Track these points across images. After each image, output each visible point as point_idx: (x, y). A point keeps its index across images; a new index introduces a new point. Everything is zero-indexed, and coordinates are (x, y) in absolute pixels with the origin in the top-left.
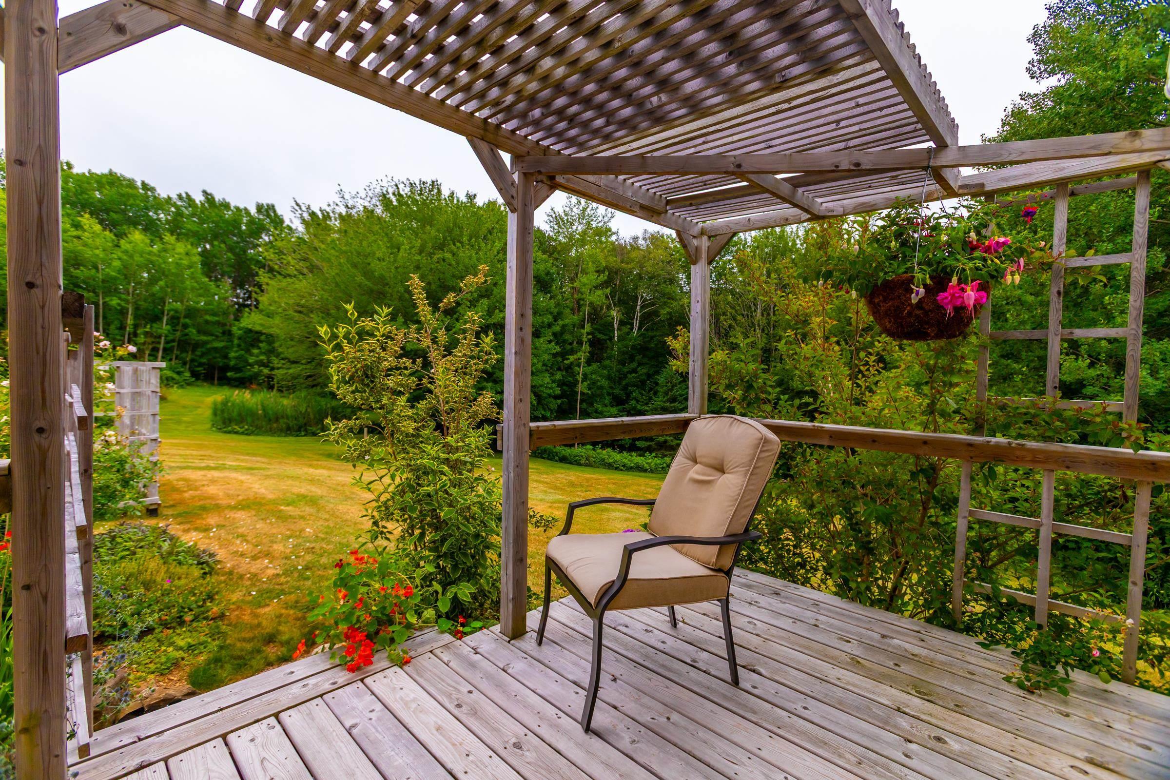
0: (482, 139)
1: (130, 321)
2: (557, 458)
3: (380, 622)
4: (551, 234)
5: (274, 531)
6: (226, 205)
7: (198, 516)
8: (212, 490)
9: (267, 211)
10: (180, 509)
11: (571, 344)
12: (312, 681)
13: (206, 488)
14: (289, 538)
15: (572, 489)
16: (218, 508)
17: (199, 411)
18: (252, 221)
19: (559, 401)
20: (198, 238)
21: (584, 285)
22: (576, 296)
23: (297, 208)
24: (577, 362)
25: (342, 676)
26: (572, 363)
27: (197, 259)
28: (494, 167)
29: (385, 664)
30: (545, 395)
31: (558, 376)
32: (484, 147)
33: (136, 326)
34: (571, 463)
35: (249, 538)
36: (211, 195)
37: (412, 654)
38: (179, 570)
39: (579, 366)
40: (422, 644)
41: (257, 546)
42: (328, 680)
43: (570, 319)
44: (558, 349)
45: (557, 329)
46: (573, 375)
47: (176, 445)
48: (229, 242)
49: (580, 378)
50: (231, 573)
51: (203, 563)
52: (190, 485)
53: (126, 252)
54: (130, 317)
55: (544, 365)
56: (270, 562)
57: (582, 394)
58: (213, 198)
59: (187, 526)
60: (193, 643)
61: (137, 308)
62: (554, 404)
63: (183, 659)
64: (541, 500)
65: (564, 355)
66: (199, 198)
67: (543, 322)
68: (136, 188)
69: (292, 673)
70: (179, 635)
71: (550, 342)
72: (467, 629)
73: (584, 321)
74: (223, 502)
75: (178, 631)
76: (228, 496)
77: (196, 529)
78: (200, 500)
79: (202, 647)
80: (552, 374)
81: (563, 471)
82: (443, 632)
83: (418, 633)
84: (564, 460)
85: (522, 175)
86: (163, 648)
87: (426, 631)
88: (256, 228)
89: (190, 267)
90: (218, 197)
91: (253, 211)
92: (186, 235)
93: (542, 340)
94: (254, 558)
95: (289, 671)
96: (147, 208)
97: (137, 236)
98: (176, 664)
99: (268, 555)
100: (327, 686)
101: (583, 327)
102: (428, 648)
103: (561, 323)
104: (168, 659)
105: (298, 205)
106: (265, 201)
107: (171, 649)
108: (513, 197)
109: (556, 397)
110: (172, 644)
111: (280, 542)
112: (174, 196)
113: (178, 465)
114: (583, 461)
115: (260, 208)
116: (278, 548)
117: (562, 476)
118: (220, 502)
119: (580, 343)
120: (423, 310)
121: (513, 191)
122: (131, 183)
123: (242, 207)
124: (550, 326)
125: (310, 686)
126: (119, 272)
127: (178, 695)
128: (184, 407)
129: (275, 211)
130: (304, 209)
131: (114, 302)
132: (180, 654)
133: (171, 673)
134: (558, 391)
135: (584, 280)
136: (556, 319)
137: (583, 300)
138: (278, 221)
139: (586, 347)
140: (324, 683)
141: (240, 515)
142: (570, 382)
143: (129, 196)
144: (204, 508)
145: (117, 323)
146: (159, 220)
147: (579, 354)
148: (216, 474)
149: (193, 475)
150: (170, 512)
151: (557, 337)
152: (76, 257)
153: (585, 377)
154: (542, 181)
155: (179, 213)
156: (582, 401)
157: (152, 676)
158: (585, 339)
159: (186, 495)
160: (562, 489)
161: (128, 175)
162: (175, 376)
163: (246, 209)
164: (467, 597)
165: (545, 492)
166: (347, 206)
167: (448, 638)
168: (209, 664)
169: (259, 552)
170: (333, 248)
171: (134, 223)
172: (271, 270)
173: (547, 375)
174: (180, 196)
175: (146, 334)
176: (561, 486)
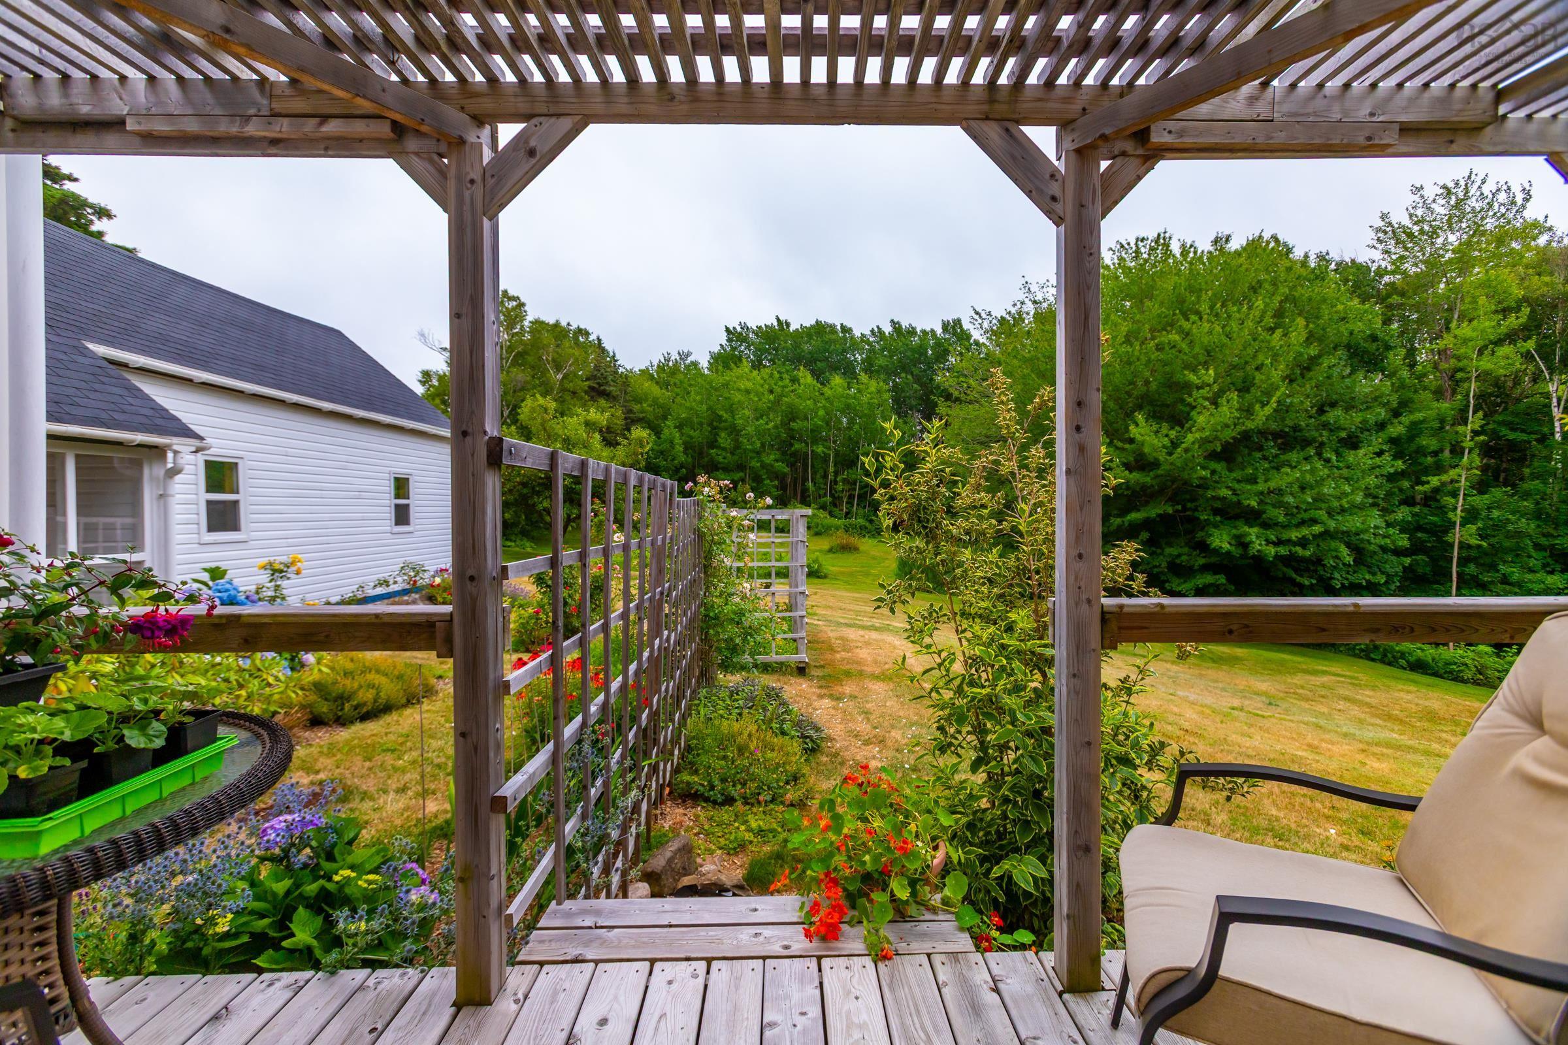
0: (987, 118)
1: (831, 469)
2: (1402, 662)
3: (867, 877)
4: (1383, 264)
5: (901, 713)
6: (912, 331)
7: (839, 681)
8: (863, 654)
9: (953, 328)
10: (826, 671)
11: (1435, 454)
12: (767, 932)
13: (858, 650)
14: (912, 724)
15: (1426, 725)
16: (861, 674)
17: (887, 563)
18: (938, 343)
19: (1407, 561)
20: (889, 372)
21: (1465, 341)
22: (1444, 366)
23: (976, 317)
24: (1450, 488)
25: (799, 943)
26: (1436, 490)
27: (887, 396)
28: (1013, 157)
29: (858, 946)
30: (1372, 548)
31: (1403, 513)
32: (993, 131)
33: (836, 473)
34: (1436, 674)
35: (872, 717)
36: (898, 323)
37: (902, 947)
38: (778, 741)
39: (1454, 495)
40: (924, 936)
41: (876, 728)
42: (780, 938)
43: (1431, 409)
44: (1400, 465)
45: (1397, 429)
46: (1442, 510)
47: (857, 599)
48: (916, 371)
49: (1457, 516)
50: (836, 755)
51: (807, 737)
52: (845, 642)
53: (827, 399)
54: (831, 464)
55: (1366, 496)
56: (880, 752)
57: (1463, 546)
58: (900, 326)
59: (823, 691)
60: (764, 828)
61: (837, 454)
62: (1395, 565)
63: (751, 842)
64: (1345, 735)
65: (1417, 474)
66: (888, 329)
67: (1364, 421)
68: (836, 332)
69: (756, 910)
70: (755, 814)
71: (1380, 454)
72: (1007, 939)
73: (1464, 411)
74: (868, 669)
75: (754, 810)
76: (876, 662)
77: (831, 696)
78: (848, 663)
79: (771, 835)
80: (1385, 511)
81: (1412, 688)
82: (962, 929)
83: (928, 916)
84: (1419, 667)
85: (1073, 156)
86: (737, 824)
87: (941, 917)
88: (942, 352)
89: (880, 405)
90: (905, 324)
91: (939, 331)
92: (878, 371)
93: (1361, 452)
94: (867, 743)
95: (753, 906)
96: (844, 351)
97: (837, 380)
98: (742, 847)
99: (882, 741)
100: (777, 949)
101: (1465, 422)
102: (927, 946)
103: (1406, 419)
104: (736, 838)
105: (977, 313)
106: (950, 318)
107: (743, 828)
108: (1054, 199)
109: (1398, 552)
110: (746, 822)
111: (901, 729)
112: (868, 333)
113: (846, 621)
114: (1468, 675)
115: (945, 326)
116: (896, 734)
117: (1410, 697)
118: (865, 668)
119: (1457, 450)
120: (1005, 419)
121: (1055, 188)
122: (832, 327)
123: (928, 329)
124: (1381, 426)
125: (761, 938)
126: (823, 420)
127: (728, 883)
128: (874, 558)
129: (961, 326)
130: (984, 316)
131: (820, 449)
132: (749, 836)
133: (736, 854)
134: (1404, 541)
135: (1465, 330)
136: (1396, 414)
137: (1461, 370)
138: (964, 336)
139: (1472, 460)
140: (774, 940)
141: (878, 687)
142: (1434, 524)
143: (831, 342)
144: (848, 674)
145: (821, 472)
146: (855, 360)
147: (1453, 473)
148: (874, 635)
149: (852, 634)
150: (819, 672)
151: (1398, 446)
152: (792, 413)
153: (1471, 515)
154: (1124, 154)
155: (872, 350)
156: (1463, 562)
157: (719, 852)
158: (1468, 444)
159: (838, 656)
160: (1401, 722)
161: (830, 321)
162: (867, 524)
163: (932, 330)
164: (1028, 882)
165: (1361, 722)
166: (1035, 302)
167: (964, 942)
168: (770, 858)
169: (875, 736)
170: (1015, 357)
171: (835, 368)
172: (948, 397)
173: (1375, 512)
174: (872, 331)
175: (845, 481)
176: (1401, 715)
